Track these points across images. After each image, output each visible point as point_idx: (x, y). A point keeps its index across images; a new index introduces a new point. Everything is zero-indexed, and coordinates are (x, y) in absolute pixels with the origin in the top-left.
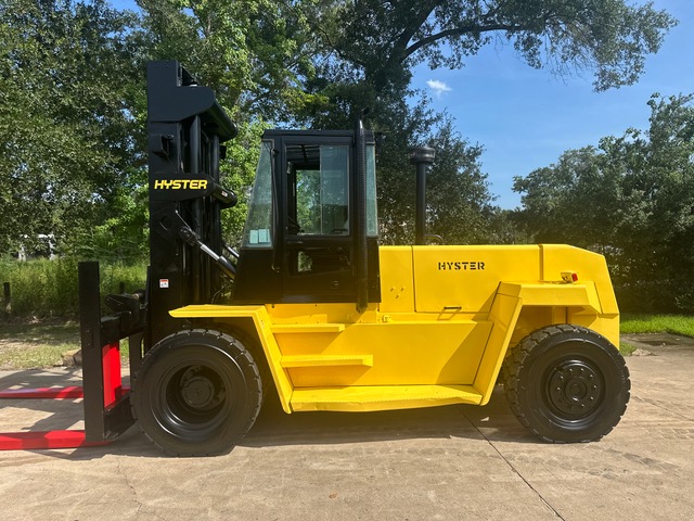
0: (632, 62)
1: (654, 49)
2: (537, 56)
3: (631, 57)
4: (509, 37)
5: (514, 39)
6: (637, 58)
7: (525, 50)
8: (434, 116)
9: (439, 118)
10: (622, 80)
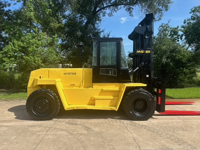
0: (160, 14)
1: (167, 10)
2: (132, 13)
3: (160, 13)
4: (124, 7)
5: (125, 8)
6: (161, 13)
7: (128, 11)
8: (101, 31)
9: (103, 31)
10: (156, 20)
